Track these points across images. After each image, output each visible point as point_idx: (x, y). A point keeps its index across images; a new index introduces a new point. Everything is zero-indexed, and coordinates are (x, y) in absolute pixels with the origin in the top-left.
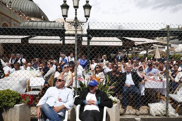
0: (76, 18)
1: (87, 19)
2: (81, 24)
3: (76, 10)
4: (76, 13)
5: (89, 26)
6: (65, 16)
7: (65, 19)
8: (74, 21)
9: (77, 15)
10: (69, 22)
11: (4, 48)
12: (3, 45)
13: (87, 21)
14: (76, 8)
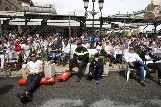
0: (93, 9)
1: (101, 10)
2: (97, 13)
3: (94, 3)
4: (94, 5)
5: (101, 15)
6: (86, 7)
7: (86, 9)
8: (92, 11)
9: (94, 7)
10: (89, 12)
11: (22, 28)
12: (21, 27)
13: (100, 11)
14: (94, 2)
